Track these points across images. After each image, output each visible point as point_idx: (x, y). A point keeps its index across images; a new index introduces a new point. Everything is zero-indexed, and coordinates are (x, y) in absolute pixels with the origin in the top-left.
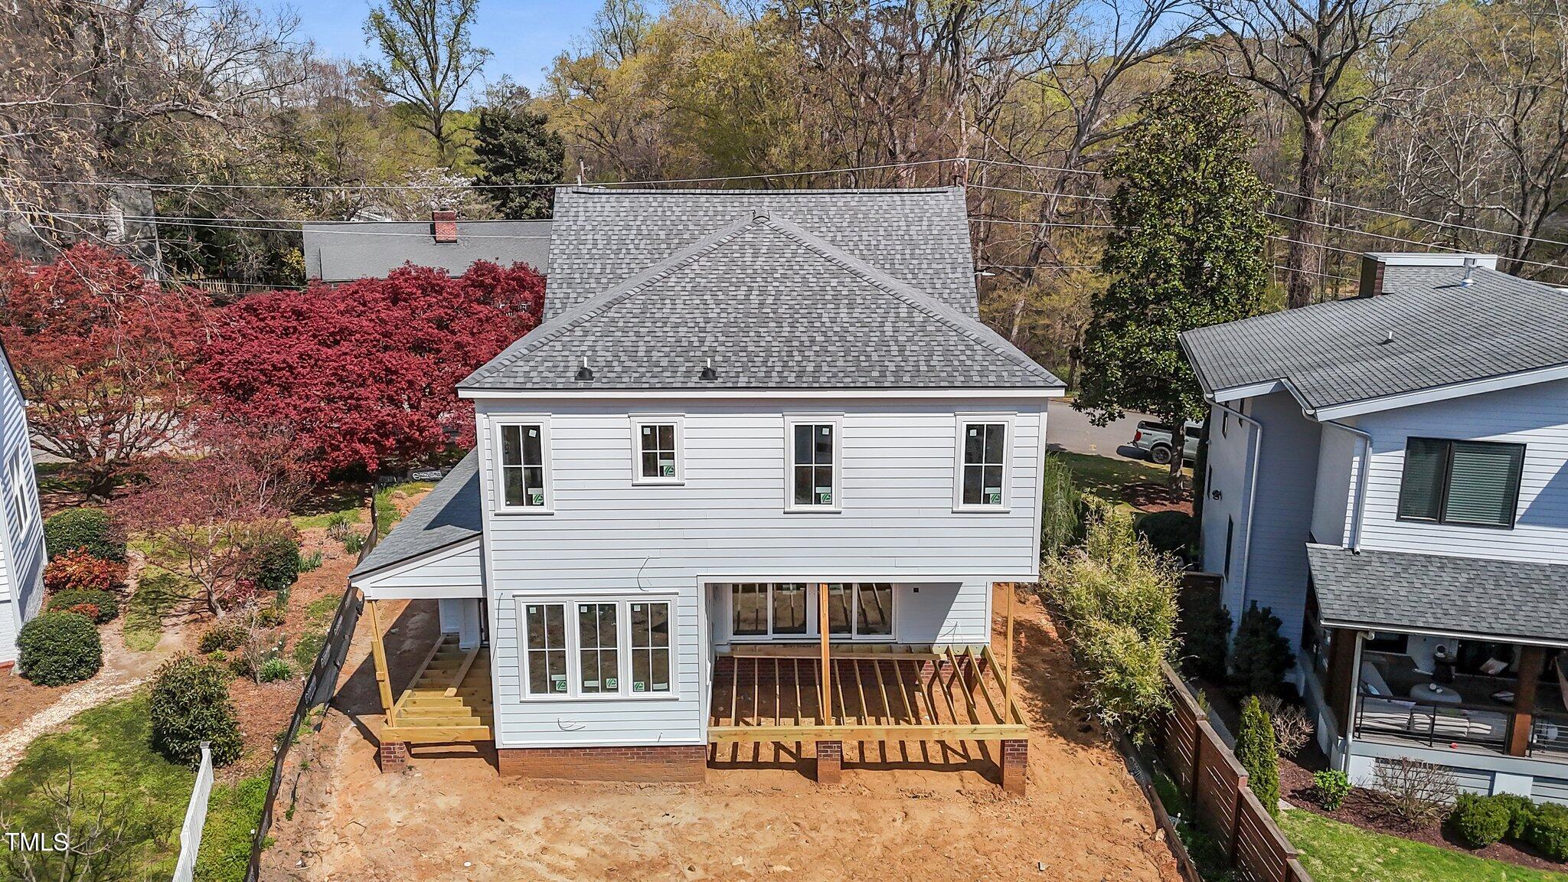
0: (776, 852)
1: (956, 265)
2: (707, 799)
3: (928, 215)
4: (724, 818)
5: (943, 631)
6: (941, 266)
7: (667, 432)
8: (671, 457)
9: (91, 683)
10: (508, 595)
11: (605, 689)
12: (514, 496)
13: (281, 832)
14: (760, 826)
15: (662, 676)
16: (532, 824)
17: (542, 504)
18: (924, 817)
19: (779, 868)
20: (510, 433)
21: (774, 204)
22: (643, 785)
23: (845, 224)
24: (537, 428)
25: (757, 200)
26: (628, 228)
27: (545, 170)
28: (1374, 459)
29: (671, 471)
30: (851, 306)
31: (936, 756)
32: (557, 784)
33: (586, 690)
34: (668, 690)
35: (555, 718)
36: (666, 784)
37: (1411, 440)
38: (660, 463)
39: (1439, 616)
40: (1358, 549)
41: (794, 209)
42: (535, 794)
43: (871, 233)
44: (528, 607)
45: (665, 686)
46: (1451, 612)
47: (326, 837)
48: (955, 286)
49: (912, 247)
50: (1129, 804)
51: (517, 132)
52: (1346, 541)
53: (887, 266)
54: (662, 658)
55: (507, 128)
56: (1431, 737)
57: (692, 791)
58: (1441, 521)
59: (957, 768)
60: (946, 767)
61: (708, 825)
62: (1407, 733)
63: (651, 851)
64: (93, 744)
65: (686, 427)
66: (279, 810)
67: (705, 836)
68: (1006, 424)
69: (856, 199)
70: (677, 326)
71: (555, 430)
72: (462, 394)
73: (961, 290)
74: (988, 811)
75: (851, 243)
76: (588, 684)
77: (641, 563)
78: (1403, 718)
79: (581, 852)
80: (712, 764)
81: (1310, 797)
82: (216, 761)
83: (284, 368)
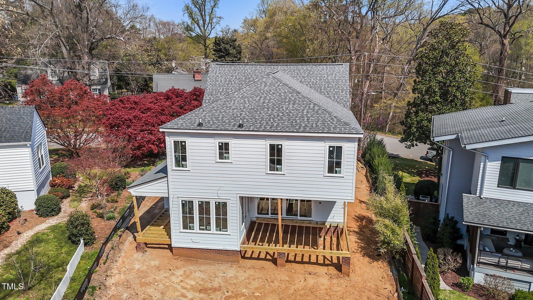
0: (257, 289)
1: (343, 90)
2: (239, 269)
3: (335, 72)
4: (242, 275)
5: (329, 217)
6: (338, 90)
7: (227, 145)
8: (228, 153)
9: (56, 217)
10: (176, 196)
11: (206, 230)
12: (178, 163)
13: (101, 269)
14: (254, 280)
15: (225, 227)
16: (180, 272)
17: (187, 167)
18: (311, 281)
19: (257, 294)
20: (176, 143)
21: (282, 68)
22: (219, 262)
23: (306, 76)
24: (185, 142)
25: (276, 67)
26: (232, 76)
27: (235, 57)
28: (489, 164)
29: (228, 158)
30: (294, 104)
31: (321, 261)
32: (191, 260)
33: (200, 229)
34: (227, 231)
35: (190, 238)
36: (226, 263)
37: (503, 157)
38: (225, 155)
39: (508, 223)
40: (482, 197)
41: (288, 70)
42: (183, 263)
43: (314, 79)
44: (182, 201)
45: (226, 230)
46: (514, 222)
47: (115, 271)
48: (342, 97)
49: (328, 84)
50: (388, 283)
51: (226, 44)
52: (478, 194)
53: (319, 90)
54: (225, 220)
55: (223, 43)
56: (506, 268)
57: (235, 266)
58: (514, 188)
59: (327, 265)
60: (324, 265)
61: (236, 277)
62: (498, 266)
63: (216, 284)
64: (51, 236)
65: (233, 143)
66: (101, 261)
67: (235, 281)
68: (343, 146)
69: (311, 67)
70: (234, 109)
71: (190, 142)
72: (161, 130)
73: (344, 99)
74: (335, 281)
75: (307, 82)
76: (201, 227)
77: (218, 188)
78: (496, 260)
79: (193, 283)
80: (244, 257)
81: (458, 286)
82: (86, 244)
83: (128, 120)
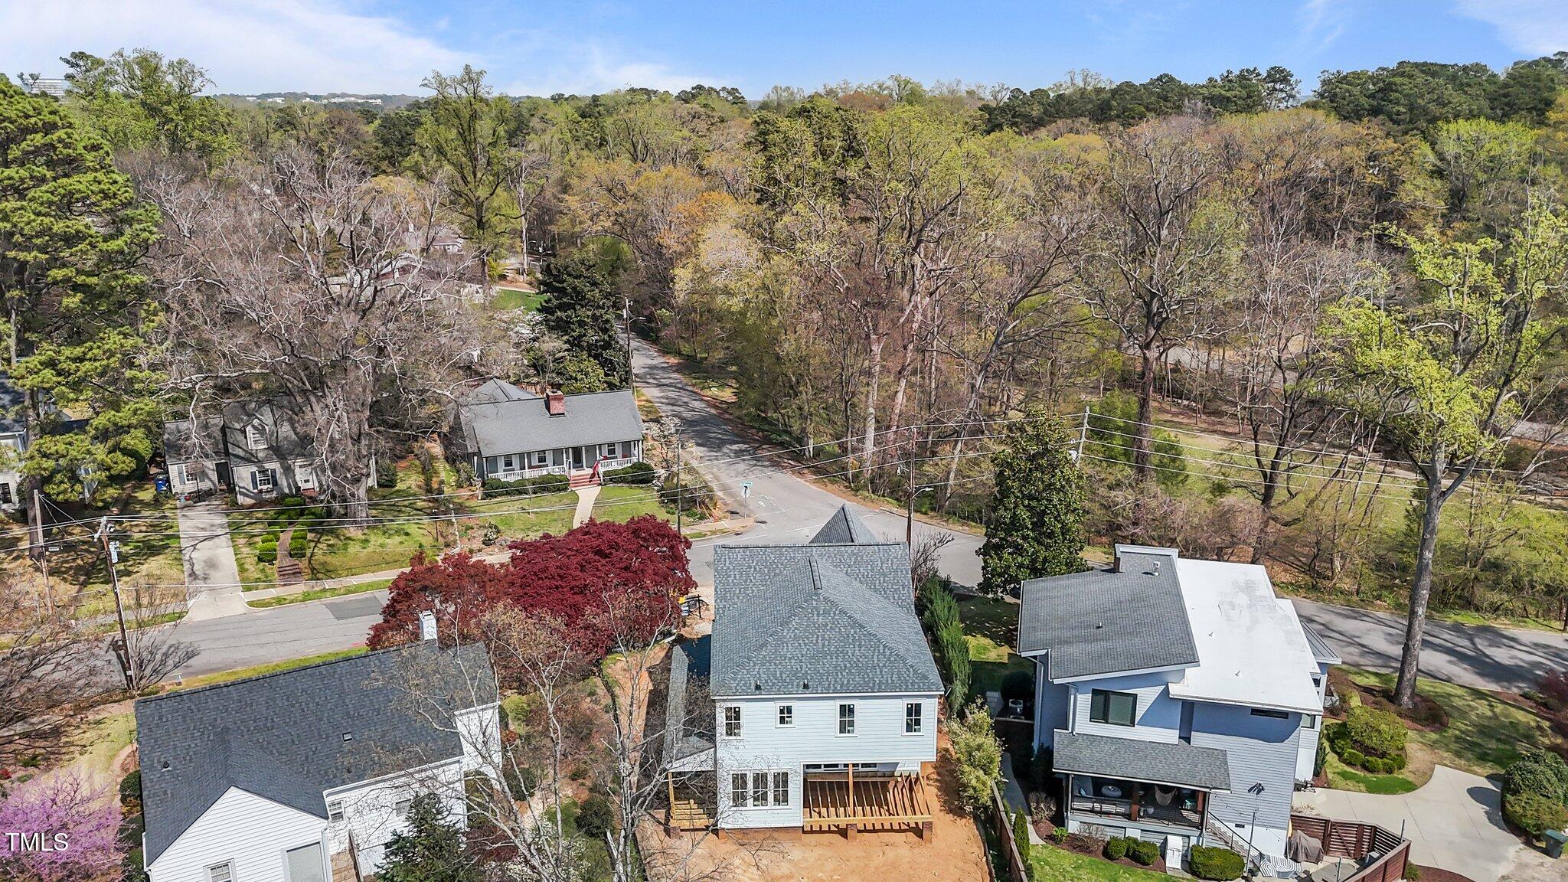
0: (834, 870)
1: (904, 586)
2: (803, 848)
4: (812, 856)
6: (898, 587)
11: (762, 805)
12: (729, 733)
14: (827, 860)
17: (740, 736)
18: (891, 854)
19: (836, 877)
21: (818, 552)
23: (852, 564)
24: (739, 708)
28: (1079, 696)
29: (791, 722)
31: (896, 827)
32: (745, 843)
33: (754, 806)
34: (787, 805)
36: (786, 842)
38: (786, 719)
41: (828, 555)
43: (865, 568)
44: (733, 774)
50: (975, 845)
56: (1101, 813)
57: (797, 846)
58: (1107, 722)
59: (905, 831)
60: (900, 831)
61: (805, 859)
62: (1092, 811)
67: (805, 864)
68: (922, 703)
71: (745, 708)
74: (916, 850)
76: (755, 803)
78: (1090, 805)
80: (804, 832)
81: (1051, 838)
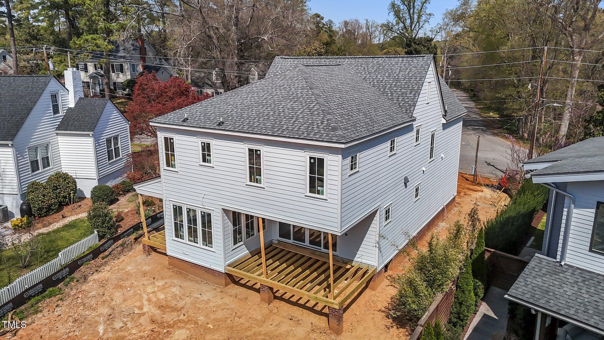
0: (215, 320)
1: (413, 91)
2: (219, 294)
3: (411, 67)
4: (216, 302)
5: (357, 256)
6: (406, 91)
8: (210, 155)
10: (168, 200)
11: (195, 242)
12: (168, 163)
13: (95, 262)
14: (223, 309)
16: (161, 283)
18: (284, 328)
19: (210, 326)
20: (166, 139)
21: (349, 62)
22: (205, 282)
23: (373, 71)
24: (173, 139)
28: (576, 212)
32: (182, 273)
33: (189, 241)
35: (181, 248)
36: (214, 284)
37: (599, 204)
38: (207, 157)
40: (563, 263)
41: (355, 64)
42: (174, 274)
43: (382, 75)
44: (173, 205)
45: (211, 246)
47: (107, 268)
48: (408, 100)
49: (397, 82)
52: (558, 257)
53: (382, 90)
54: (210, 234)
61: (208, 302)
63: (181, 304)
65: (214, 143)
66: (101, 256)
67: (202, 306)
68: (325, 158)
69: (383, 60)
71: (177, 139)
73: (410, 102)
74: (313, 335)
75: (372, 79)
77: (203, 196)
79: (162, 297)
82: (102, 237)
